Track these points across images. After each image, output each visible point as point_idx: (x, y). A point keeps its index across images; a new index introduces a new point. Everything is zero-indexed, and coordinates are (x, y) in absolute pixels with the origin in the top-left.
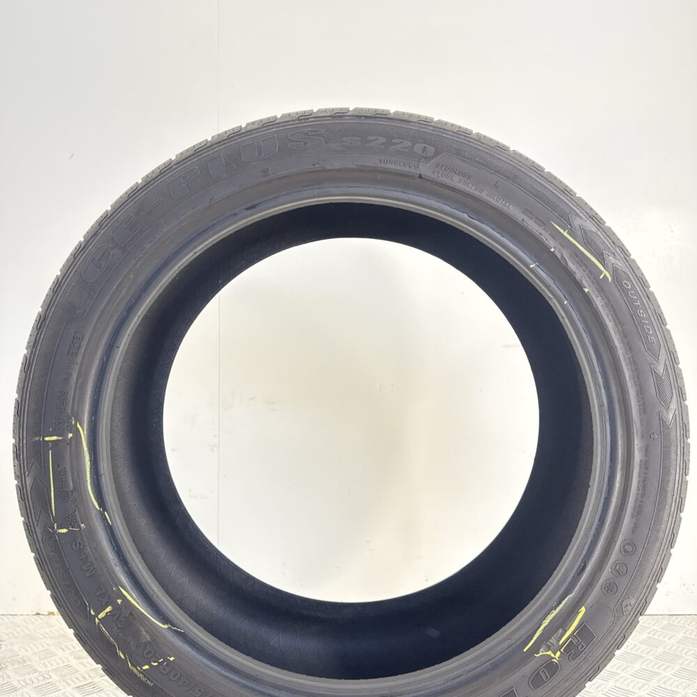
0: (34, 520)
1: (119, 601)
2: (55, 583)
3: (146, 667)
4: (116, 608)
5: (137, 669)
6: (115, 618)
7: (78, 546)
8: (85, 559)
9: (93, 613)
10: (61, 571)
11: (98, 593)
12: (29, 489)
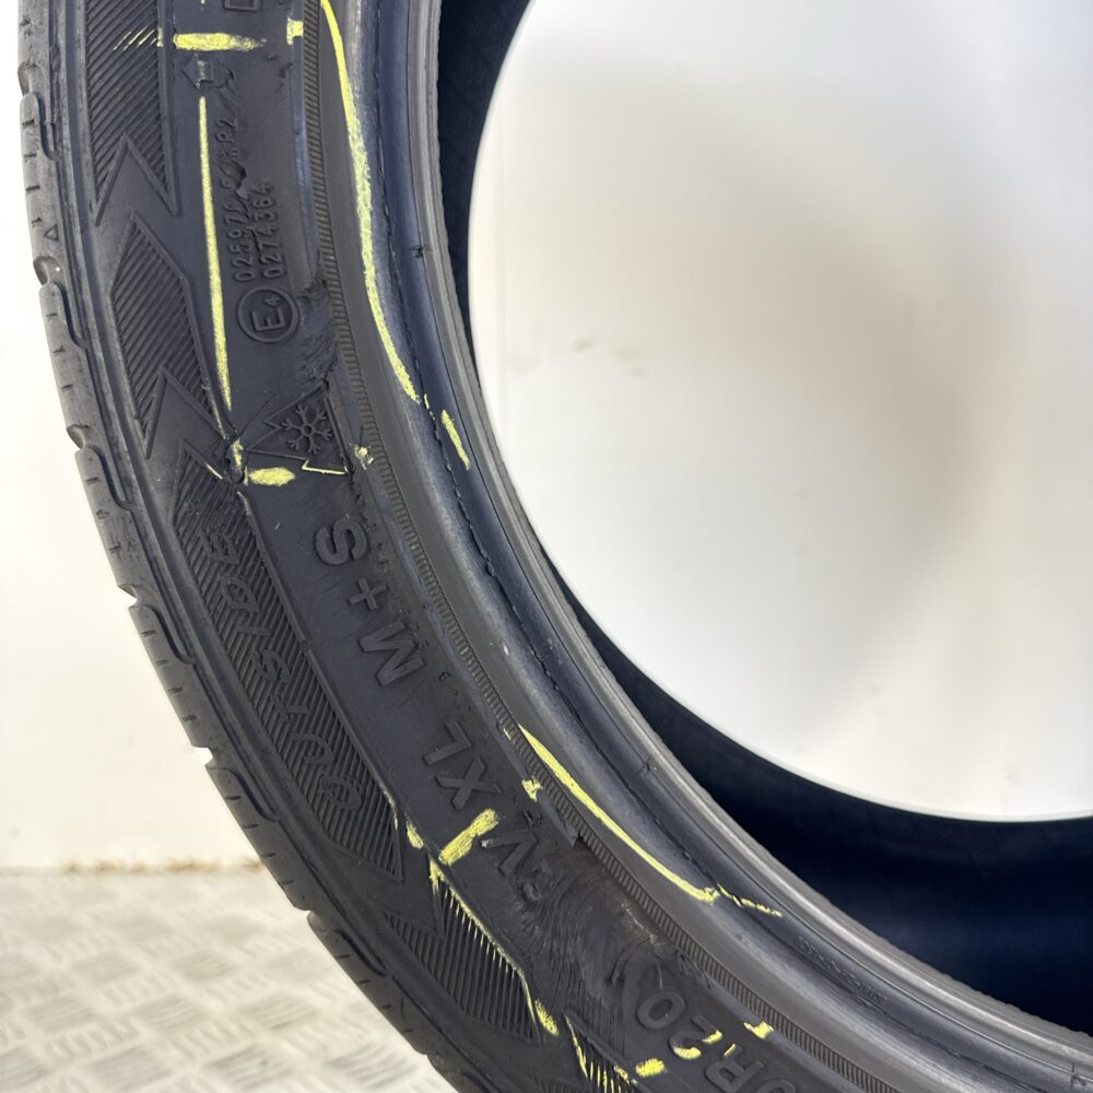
0: (134, 424)
1: (531, 788)
2: (240, 713)
3: (652, 1067)
4: (520, 818)
5: (613, 1075)
6: (514, 859)
7: (342, 545)
8: (373, 604)
9: (415, 840)
10: (269, 655)
11: (434, 757)
12: (105, 281)
